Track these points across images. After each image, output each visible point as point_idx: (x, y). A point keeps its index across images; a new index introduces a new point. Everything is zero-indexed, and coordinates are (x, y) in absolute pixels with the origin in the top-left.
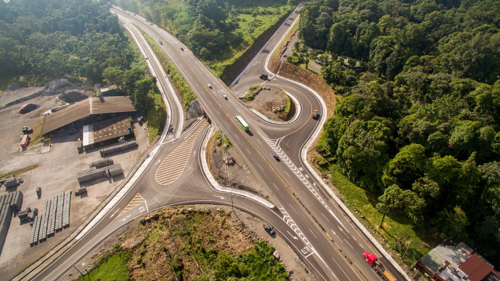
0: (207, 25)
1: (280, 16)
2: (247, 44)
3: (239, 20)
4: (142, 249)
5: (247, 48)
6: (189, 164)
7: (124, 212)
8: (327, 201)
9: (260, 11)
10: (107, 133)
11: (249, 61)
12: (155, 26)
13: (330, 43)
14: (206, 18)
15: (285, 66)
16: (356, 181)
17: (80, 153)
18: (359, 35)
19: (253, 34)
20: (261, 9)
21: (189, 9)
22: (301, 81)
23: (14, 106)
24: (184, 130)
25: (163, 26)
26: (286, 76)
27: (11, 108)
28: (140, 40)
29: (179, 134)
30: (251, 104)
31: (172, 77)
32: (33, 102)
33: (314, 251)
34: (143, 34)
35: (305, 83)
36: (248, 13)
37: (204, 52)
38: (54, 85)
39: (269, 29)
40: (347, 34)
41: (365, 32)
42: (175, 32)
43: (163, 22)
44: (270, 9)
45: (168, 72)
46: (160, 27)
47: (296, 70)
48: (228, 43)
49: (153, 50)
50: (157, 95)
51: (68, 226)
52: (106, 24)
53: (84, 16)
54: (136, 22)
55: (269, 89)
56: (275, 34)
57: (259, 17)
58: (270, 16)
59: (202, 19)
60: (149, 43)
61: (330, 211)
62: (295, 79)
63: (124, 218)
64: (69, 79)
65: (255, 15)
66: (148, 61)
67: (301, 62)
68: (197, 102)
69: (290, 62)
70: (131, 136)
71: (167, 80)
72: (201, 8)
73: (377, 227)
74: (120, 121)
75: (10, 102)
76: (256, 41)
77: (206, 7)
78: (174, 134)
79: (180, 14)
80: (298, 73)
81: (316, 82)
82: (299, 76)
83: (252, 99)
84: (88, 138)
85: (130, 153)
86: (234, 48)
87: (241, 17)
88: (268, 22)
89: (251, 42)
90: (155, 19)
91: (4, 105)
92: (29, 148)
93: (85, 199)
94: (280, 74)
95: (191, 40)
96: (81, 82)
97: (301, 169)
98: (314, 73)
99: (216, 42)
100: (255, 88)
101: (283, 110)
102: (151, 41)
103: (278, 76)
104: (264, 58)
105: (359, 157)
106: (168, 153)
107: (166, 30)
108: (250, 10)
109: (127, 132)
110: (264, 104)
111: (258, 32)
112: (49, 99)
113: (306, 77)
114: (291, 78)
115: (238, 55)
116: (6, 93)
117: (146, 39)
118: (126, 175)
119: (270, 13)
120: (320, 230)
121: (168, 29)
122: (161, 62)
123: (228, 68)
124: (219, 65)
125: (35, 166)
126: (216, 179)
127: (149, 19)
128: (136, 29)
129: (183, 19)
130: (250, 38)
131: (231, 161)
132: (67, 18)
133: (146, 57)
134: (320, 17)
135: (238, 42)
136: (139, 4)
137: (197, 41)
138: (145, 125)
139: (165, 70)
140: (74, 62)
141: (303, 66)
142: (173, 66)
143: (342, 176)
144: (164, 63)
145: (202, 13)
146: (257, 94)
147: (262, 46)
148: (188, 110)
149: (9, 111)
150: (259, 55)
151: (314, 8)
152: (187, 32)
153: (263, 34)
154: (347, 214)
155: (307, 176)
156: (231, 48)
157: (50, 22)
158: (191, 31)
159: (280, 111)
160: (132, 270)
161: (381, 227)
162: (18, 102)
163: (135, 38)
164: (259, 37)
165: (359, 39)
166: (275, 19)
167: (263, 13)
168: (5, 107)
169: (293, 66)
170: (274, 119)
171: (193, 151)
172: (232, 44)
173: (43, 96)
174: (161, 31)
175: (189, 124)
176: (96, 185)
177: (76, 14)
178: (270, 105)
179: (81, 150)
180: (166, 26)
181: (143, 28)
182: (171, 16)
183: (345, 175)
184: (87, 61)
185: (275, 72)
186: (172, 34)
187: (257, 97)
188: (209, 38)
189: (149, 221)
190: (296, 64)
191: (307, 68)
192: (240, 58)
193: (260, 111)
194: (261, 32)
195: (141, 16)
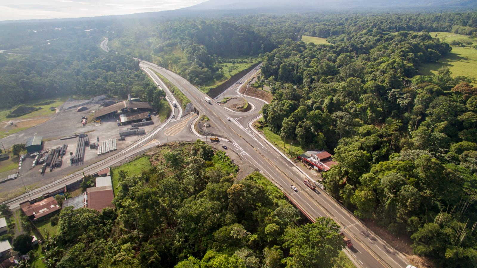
0: (200, 65)
1: (252, 64)
2: (226, 78)
3: (223, 66)
4: (157, 155)
5: (226, 81)
6: (184, 129)
7: (147, 145)
8: (258, 139)
9: (238, 61)
10: (135, 117)
11: (227, 88)
12: (164, 69)
13: (280, 76)
14: (200, 61)
15: (249, 89)
16: (276, 132)
17: (119, 126)
18: (297, 70)
19: (231, 73)
20: (239, 60)
21: (189, 56)
22: (258, 97)
23: (73, 109)
24: (182, 117)
25: (170, 69)
26: (250, 95)
27: (71, 109)
28: (154, 76)
29: (179, 119)
30: (224, 105)
31: (175, 94)
32: (85, 106)
33: (246, 153)
34: (156, 73)
35: (261, 98)
36: (230, 62)
37: (197, 81)
38: (97, 98)
39: (243, 71)
40: (290, 69)
41: (300, 68)
42: (178, 72)
43: (170, 66)
44: (246, 60)
45: (173, 92)
46: (168, 69)
47: (256, 91)
48: (214, 77)
49: (163, 82)
50: (165, 102)
51: (116, 150)
52: (131, 66)
53: (115, 62)
54: (151, 67)
55: (236, 99)
56: (247, 74)
57: (237, 65)
58: (245, 64)
59: (197, 62)
60: (160, 78)
61: (259, 142)
62: (255, 96)
63: (147, 146)
64: (107, 96)
65: (234, 63)
66: (159, 87)
67: (259, 86)
68: (191, 104)
69: (253, 87)
70: (150, 119)
71: (172, 96)
72: (196, 56)
73: (283, 148)
74: (143, 113)
75: (71, 106)
76: (232, 77)
77: (200, 55)
78: (176, 118)
79: (182, 60)
80: (257, 93)
81: (267, 96)
82: (257, 94)
83: (225, 103)
84: (123, 119)
85: (149, 126)
86: (217, 80)
87: (225, 64)
88: (242, 67)
89: (229, 77)
90: (164, 65)
91: (67, 108)
92: (87, 125)
93: (124, 142)
94: (246, 94)
95: (189, 74)
96: (114, 98)
97: (247, 129)
98: (266, 91)
99: (205, 75)
100: (227, 98)
101: (243, 107)
102: (162, 77)
103: (244, 95)
104: (237, 87)
105: (275, 116)
106: (171, 126)
107: (171, 71)
108: (231, 60)
109: (148, 117)
110: (232, 105)
111: (234, 73)
112: (95, 106)
113: (262, 95)
114: (252, 96)
115: (219, 84)
116: (66, 103)
117: (158, 76)
118: (147, 134)
119: (246, 62)
120: (252, 147)
121: (173, 70)
122: (168, 87)
123: (212, 90)
124: (207, 88)
125: (93, 131)
126: (199, 133)
127: (161, 65)
128: (151, 71)
129: (184, 63)
130: (229, 75)
131: (208, 125)
132: (103, 63)
133: (158, 85)
134: (275, 61)
135: (221, 77)
136: (153, 56)
137: (193, 75)
138: (157, 116)
139: (171, 91)
140: (111, 86)
141: (260, 89)
142: (176, 88)
143: (269, 131)
144: (170, 87)
145: (197, 58)
146: (228, 101)
147: (237, 81)
148: (185, 108)
149: (71, 111)
150: (234, 85)
151: (272, 56)
152: (186, 69)
153: (238, 74)
154: (267, 143)
155: (250, 131)
156: (215, 80)
157: (92, 66)
158: (189, 68)
159: (241, 108)
160: (152, 161)
161: (285, 148)
162: (75, 107)
163: (150, 76)
164: (235, 75)
165: (297, 73)
166: (248, 66)
167: (241, 62)
168: (67, 109)
169: (254, 89)
170: (237, 111)
171: (187, 124)
172: (216, 78)
173: (91, 104)
174: (168, 72)
175: (185, 114)
176: (130, 137)
177: (109, 61)
178: (235, 105)
179: (119, 125)
180: (172, 68)
181: (156, 70)
182: (176, 61)
183: (271, 130)
184: (120, 85)
185: (243, 93)
186: (176, 73)
187: (228, 102)
188: (201, 73)
189: (161, 146)
190: (256, 87)
191: (262, 89)
192: (221, 85)
193: (229, 108)
194: (237, 72)
195: (154, 63)
